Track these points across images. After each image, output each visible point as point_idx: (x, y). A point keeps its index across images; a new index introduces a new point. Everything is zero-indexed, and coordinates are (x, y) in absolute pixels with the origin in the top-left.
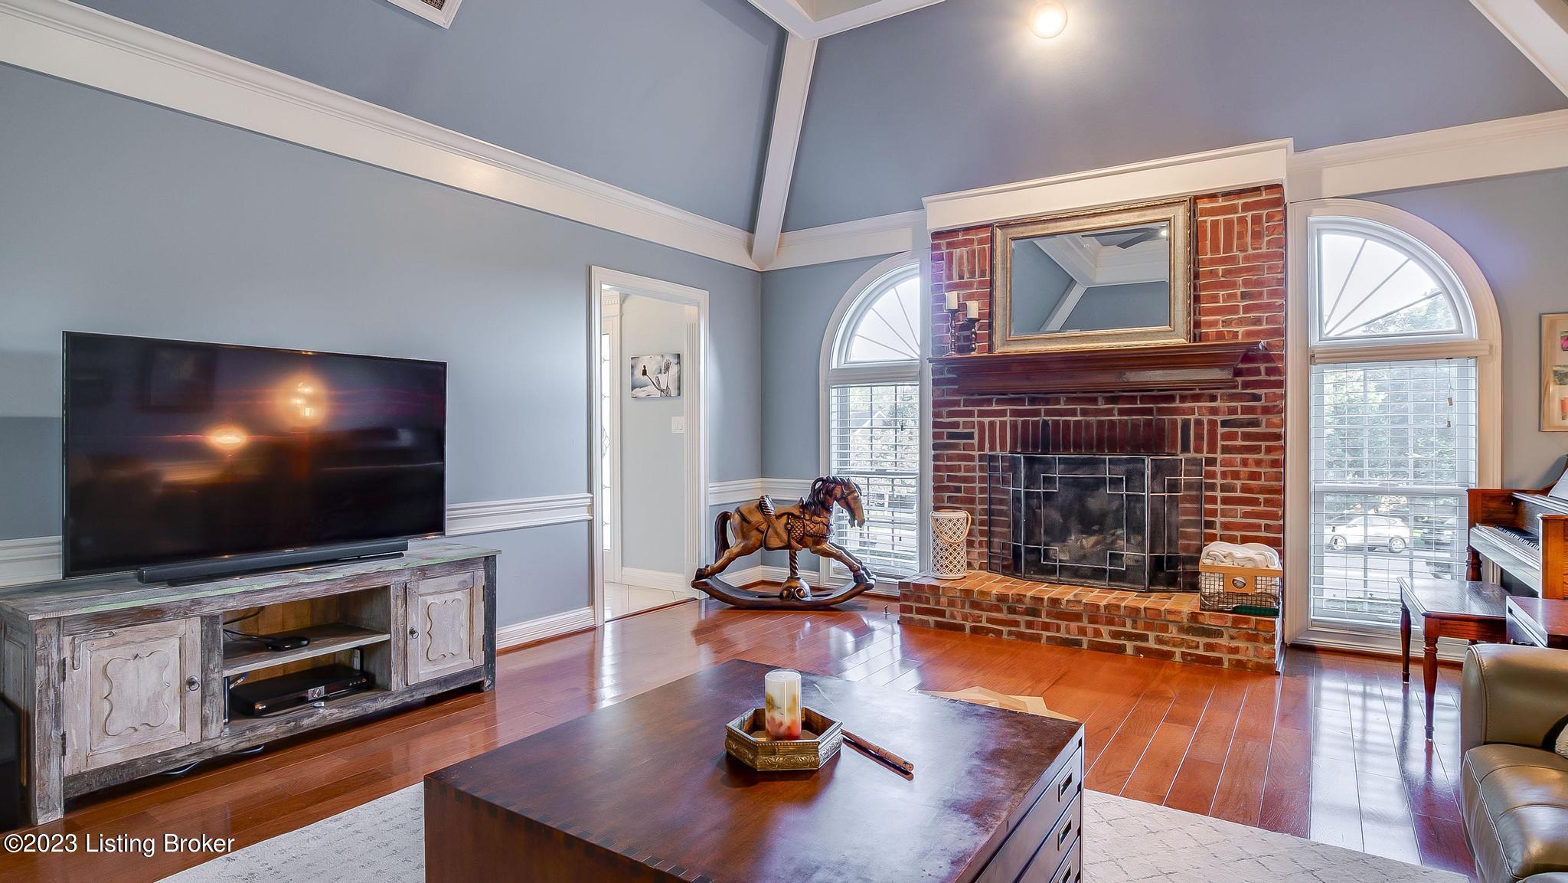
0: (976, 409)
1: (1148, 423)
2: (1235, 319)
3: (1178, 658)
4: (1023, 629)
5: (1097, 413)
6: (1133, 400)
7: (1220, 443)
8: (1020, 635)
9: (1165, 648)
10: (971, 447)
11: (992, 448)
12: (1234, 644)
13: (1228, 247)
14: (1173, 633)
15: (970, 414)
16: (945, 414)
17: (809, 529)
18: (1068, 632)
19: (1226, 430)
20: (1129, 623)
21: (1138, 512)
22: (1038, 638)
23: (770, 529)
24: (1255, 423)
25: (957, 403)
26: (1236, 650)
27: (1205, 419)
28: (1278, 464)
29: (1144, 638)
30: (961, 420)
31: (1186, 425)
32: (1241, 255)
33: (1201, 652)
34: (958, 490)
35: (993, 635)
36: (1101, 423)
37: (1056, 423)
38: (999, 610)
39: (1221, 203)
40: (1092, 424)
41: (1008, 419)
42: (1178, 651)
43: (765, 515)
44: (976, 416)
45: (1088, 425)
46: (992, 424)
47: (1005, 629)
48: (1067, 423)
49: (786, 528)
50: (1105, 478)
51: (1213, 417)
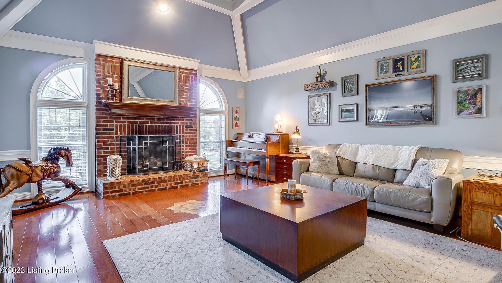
0: (115, 120)
1: (168, 126)
2: (188, 101)
3: (190, 186)
4: (150, 189)
5: (155, 123)
6: (164, 119)
7: (185, 131)
8: (149, 191)
9: (187, 184)
10: (113, 133)
11: (121, 134)
12: (201, 179)
13: (186, 83)
14: (189, 180)
15: (113, 122)
16: (102, 121)
17: (53, 170)
18: (163, 186)
19: (186, 128)
20: (178, 179)
21: (171, 150)
22: (154, 190)
23: (33, 173)
24: (191, 127)
25: (107, 118)
26: (201, 180)
27: (181, 125)
28: (196, 136)
29: (182, 183)
30: (109, 124)
31: (177, 126)
32: (189, 85)
33: (195, 183)
34: (108, 149)
35: (140, 193)
36: (156, 126)
37: (143, 126)
38: (142, 185)
39: (185, 71)
40: (153, 126)
41: (127, 124)
42: (190, 184)
43: (30, 167)
44: (115, 123)
45: (152, 126)
46: (121, 126)
47: (144, 190)
48: (146, 126)
49: (42, 172)
50: (162, 142)
51: (183, 125)
